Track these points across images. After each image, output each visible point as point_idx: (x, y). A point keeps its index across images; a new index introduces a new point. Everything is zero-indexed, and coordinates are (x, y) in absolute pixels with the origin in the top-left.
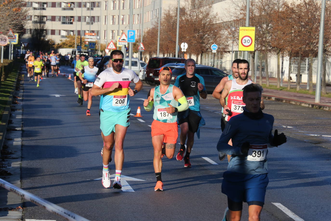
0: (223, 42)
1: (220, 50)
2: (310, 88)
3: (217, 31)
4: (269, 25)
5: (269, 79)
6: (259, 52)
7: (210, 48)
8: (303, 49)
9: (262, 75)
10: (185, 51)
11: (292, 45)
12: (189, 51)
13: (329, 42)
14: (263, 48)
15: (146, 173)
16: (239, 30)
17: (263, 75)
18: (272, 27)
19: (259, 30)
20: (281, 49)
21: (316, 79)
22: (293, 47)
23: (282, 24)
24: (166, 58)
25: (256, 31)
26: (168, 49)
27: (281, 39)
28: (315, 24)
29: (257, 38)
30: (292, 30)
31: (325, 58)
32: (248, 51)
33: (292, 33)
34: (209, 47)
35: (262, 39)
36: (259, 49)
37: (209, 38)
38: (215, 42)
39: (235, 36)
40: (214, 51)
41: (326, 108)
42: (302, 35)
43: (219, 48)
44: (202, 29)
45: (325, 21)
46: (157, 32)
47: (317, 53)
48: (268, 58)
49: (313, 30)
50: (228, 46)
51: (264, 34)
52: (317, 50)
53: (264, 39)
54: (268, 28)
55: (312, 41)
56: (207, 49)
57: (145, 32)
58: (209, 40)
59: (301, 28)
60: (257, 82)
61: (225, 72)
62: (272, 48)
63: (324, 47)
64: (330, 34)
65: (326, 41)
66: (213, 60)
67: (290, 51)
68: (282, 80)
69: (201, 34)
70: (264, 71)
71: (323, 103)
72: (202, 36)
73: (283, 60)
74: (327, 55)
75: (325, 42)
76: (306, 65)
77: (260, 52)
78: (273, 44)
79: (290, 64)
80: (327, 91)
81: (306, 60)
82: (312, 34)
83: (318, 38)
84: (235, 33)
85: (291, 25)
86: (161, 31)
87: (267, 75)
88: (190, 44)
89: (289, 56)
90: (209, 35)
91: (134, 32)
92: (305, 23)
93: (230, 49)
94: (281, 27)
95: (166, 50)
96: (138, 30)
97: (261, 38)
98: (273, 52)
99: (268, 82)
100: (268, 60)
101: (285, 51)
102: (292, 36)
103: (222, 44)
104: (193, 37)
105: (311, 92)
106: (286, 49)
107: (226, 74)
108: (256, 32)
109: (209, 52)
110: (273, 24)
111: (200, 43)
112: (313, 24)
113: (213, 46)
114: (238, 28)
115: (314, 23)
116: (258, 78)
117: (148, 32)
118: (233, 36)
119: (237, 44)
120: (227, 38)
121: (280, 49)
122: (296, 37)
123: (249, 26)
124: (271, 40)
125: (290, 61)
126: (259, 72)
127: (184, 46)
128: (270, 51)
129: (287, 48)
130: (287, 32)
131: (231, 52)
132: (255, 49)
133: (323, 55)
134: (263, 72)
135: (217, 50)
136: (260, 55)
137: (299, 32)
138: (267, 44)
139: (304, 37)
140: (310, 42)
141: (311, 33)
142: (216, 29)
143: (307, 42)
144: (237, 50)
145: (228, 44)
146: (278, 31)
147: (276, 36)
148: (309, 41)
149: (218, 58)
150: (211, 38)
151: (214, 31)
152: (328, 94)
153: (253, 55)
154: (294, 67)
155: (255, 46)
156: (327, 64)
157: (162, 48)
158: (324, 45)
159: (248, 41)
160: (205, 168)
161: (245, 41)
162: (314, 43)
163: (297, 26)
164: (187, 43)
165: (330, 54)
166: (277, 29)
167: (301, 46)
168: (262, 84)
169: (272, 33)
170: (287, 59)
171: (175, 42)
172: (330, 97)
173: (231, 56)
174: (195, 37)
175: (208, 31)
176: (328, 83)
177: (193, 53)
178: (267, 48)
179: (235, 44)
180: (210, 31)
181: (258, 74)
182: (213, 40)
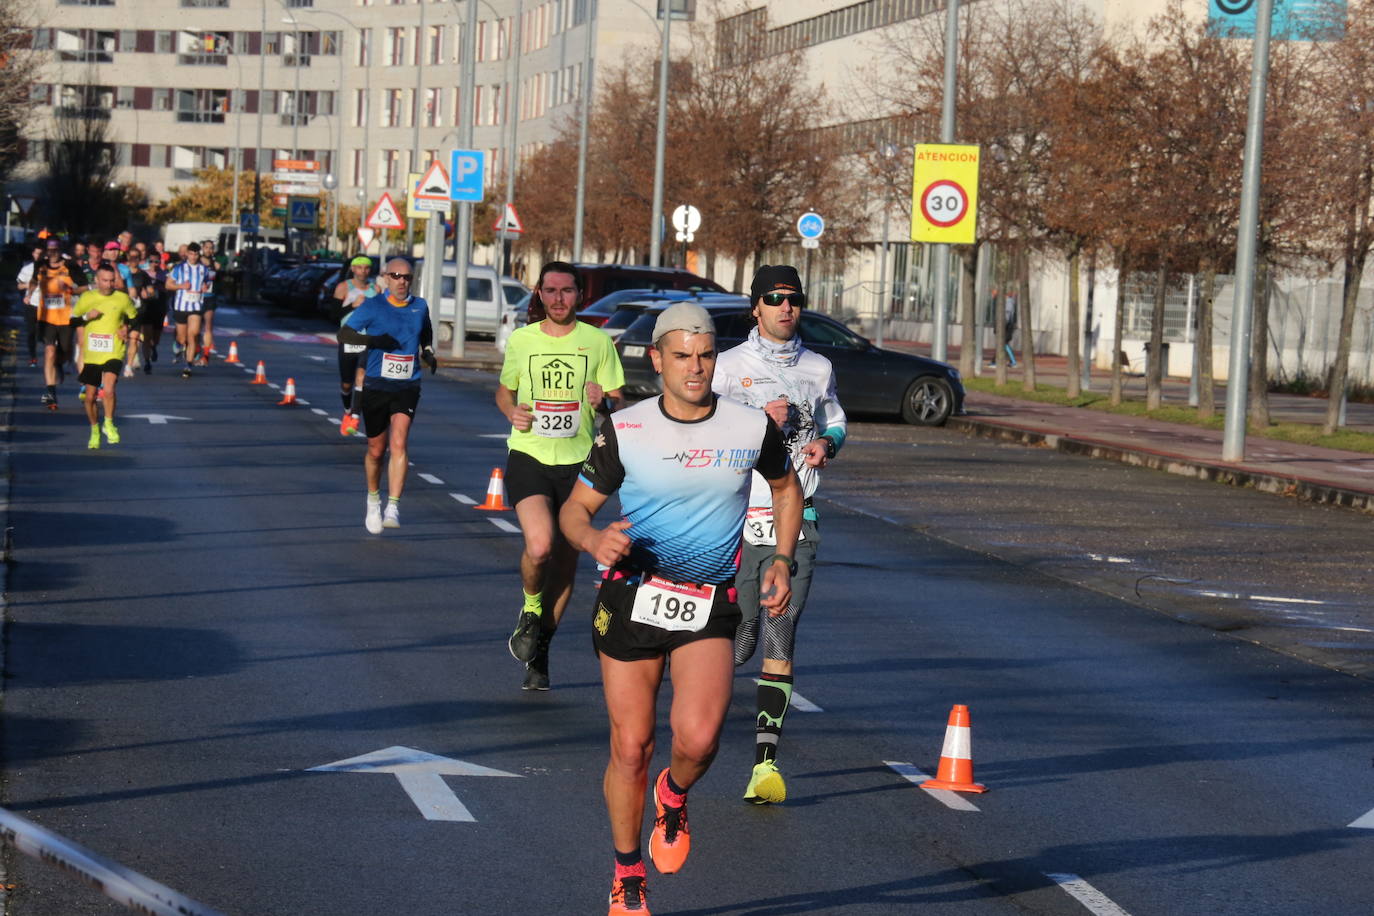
0: (847, 205)
1: (834, 238)
2: (1203, 398)
3: (824, 159)
4: (1038, 138)
5: (1033, 362)
6: (996, 246)
7: (792, 228)
8: (1173, 239)
10: (690, 238)
11: (1129, 223)
12: (708, 241)
13: (1282, 211)
14: (1013, 234)
15: (522, 746)
16: (913, 156)
18: (1049, 148)
19: (993, 158)
20: (1084, 238)
21: (1226, 363)
22: (1133, 230)
23: (1092, 136)
24: (609, 268)
25: (985, 160)
26: (621, 229)
27: (1086, 196)
28: (1226, 135)
29: (988, 191)
30: (1129, 160)
31: (1265, 276)
32: (949, 244)
33: (1131, 172)
34: (787, 223)
35: (1008, 194)
36: (993, 237)
37: (788, 187)
38: (816, 203)
39: (895, 181)
41: (1268, 481)
42: (1172, 183)
43: (829, 230)
44: (761, 148)
45: (1265, 125)
46: (576, 158)
47: (1234, 255)
48: (1031, 272)
49: (1218, 161)
50: (868, 220)
51: (1015, 173)
52: (1234, 243)
53: (1016, 196)
54: (1034, 151)
55: (1212, 205)
56: (782, 234)
57: (522, 161)
58: (791, 198)
59: (1169, 153)
60: (984, 371)
61: (853, 328)
62: (1046, 231)
63: (1261, 232)
64: (1284, 177)
65: (1271, 206)
67: (1123, 248)
68: (1090, 363)
69: (755, 171)
71: (1257, 461)
72: (761, 180)
73: (1092, 283)
74: (1274, 263)
75: (1266, 213)
76: (1185, 303)
77: (1000, 249)
79: (1122, 300)
80: (1273, 413)
81: (1186, 282)
82: (1211, 179)
83: (1238, 196)
84: (895, 169)
85: (1128, 138)
86: (589, 155)
87: (1027, 347)
88: (710, 211)
89: (1116, 267)
90: (787, 176)
91: (479, 158)
92: (1183, 131)
93: (876, 233)
94: (1084, 147)
95: (611, 236)
96: (494, 150)
97: (1002, 193)
98: (1050, 251)
99: (1030, 373)
100: (1032, 284)
101: (1101, 246)
102: (1130, 185)
103: (841, 211)
104: (724, 183)
105: (1206, 415)
106: (1106, 238)
107: (856, 336)
108: (982, 166)
109: (788, 243)
110: (1054, 135)
111: (752, 208)
112: (1219, 134)
113: (804, 222)
114: (910, 150)
115: (1219, 132)
117: (538, 161)
118: (890, 181)
119: (902, 213)
120: (863, 188)
121: (1079, 235)
122: (1146, 188)
123: (956, 139)
124: (1046, 201)
125: (1122, 289)
126: (992, 331)
127: (687, 221)
128: (1039, 243)
129: (1108, 232)
130: (1110, 168)
131: (878, 247)
132: (979, 236)
133: (1257, 264)
135: (824, 237)
136: (999, 259)
137: (1158, 168)
138: (1029, 217)
139: (1179, 188)
140: (1205, 209)
141: (1207, 174)
142: (818, 153)
143: (1192, 209)
144: (906, 239)
145: (866, 214)
146: (1073, 161)
147: (1063, 185)
148: (1199, 205)
149: (826, 272)
150: (799, 186)
151: (810, 161)
152: (1275, 424)
153: (969, 259)
154: (1137, 311)
155: (978, 223)
156: (1272, 300)
157: (595, 227)
158: (1261, 223)
159: (952, 204)
161: (939, 203)
162: (1221, 214)
163: (1150, 142)
164: (699, 206)
165: (1284, 259)
166: (1069, 155)
167: (1169, 225)
168: (1007, 382)
169: (1050, 170)
170: (1108, 278)
171: (649, 203)
172: (1284, 437)
173: (879, 262)
174: (732, 182)
175: (786, 160)
176: (1276, 378)
177: (723, 247)
178: (1029, 234)
179: (897, 213)
180: (795, 160)
181: (988, 337)
182: (806, 196)
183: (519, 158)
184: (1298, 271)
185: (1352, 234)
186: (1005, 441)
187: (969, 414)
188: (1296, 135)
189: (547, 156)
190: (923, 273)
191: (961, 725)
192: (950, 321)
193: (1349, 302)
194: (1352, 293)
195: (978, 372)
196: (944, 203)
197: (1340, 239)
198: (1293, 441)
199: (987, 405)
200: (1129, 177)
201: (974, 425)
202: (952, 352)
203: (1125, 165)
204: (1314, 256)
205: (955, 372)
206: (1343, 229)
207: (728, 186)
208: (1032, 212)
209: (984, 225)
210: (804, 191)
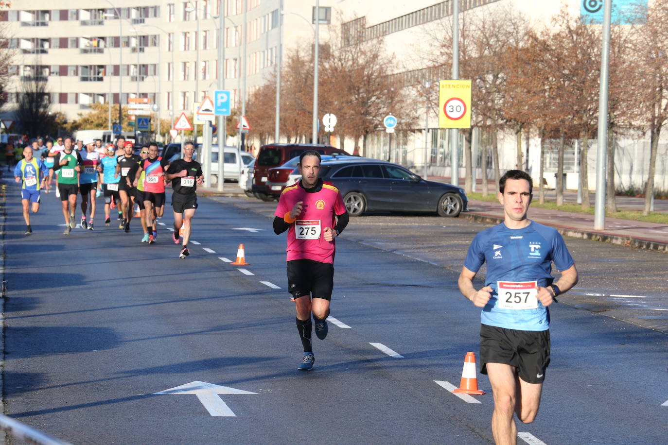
0: (407, 111)
1: (402, 127)
2: (584, 199)
3: (396, 89)
4: (500, 76)
6: (481, 129)
7: (381, 123)
8: (567, 123)
9: (487, 176)
10: (332, 130)
11: (545, 115)
12: (341, 131)
13: (619, 107)
14: (489, 122)
15: (257, 378)
16: (439, 86)
17: (490, 177)
18: (505, 80)
19: (478, 86)
20: (523, 124)
21: (595, 182)
22: (547, 119)
23: (525, 74)
24: (293, 146)
25: (474, 87)
26: (298, 127)
27: (523, 103)
28: (591, 71)
29: (476, 102)
30: (544, 85)
31: (612, 139)
32: (458, 129)
33: (545, 91)
34: (379, 121)
35: (486, 103)
36: (479, 125)
37: (378, 103)
38: (392, 110)
39: (431, 99)
41: (617, 239)
42: (566, 95)
43: (399, 123)
44: (365, 85)
45: (609, 66)
46: (275, 92)
47: (597, 129)
48: (498, 141)
49: (587, 84)
50: (418, 118)
51: (489, 93)
52: (597, 123)
53: (490, 104)
54: (498, 82)
55: (585, 105)
56: (376, 126)
57: (249, 95)
58: (380, 109)
59: (563, 81)
60: (477, 190)
61: (412, 171)
62: (505, 121)
63: (610, 118)
64: (620, 91)
65: (614, 105)
66: (387, 148)
67: (543, 128)
69: (363, 96)
70: (491, 168)
71: (611, 229)
72: (366, 100)
73: (528, 145)
74: (616, 133)
75: (611, 108)
76: (574, 154)
77: (483, 130)
78: (507, 113)
79: (543, 153)
80: (618, 206)
81: (574, 143)
82: (584, 93)
83: (597, 101)
84: (430, 93)
85: (544, 74)
86: (281, 91)
87: (497, 176)
88: (341, 116)
89: (539, 137)
90: (378, 98)
91: (228, 94)
92: (570, 70)
93: (422, 124)
94: (522, 80)
95: (293, 130)
96: (235, 90)
97: (483, 103)
98: (507, 130)
100: (499, 146)
101: (532, 127)
102: (545, 97)
103: (405, 114)
104: (347, 103)
105: (586, 208)
106: (534, 123)
107: (414, 175)
108: (472, 90)
109: (379, 131)
110: (507, 74)
111: (362, 114)
112: (587, 71)
113: (387, 120)
114: (437, 83)
115: (588, 70)
116: (479, 182)
117: (256, 95)
118: (428, 99)
119: (434, 114)
120: (415, 102)
121: (521, 122)
122: (553, 98)
123: (460, 77)
124: (504, 106)
125: (543, 148)
126: (480, 170)
127: (330, 121)
128: (502, 127)
129: (535, 120)
130: (535, 89)
131: (423, 131)
132: (472, 124)
133: (608, 133)
134: (488, 170)
135: (397, 127)
136: (482, 135)
137: (558, 88)
138: (497, 114)
139: (569, 98)
140: (582, 107)
141: (582, 90)
142: (393, 86)
143: (576, 108)
144: (437, 127)
145: (417, 115)
146: (517, 86)
147: (512, 98)
148: (579, 106)
149: (398, 144)
150: (384, 103)
151: (389, 90)
152: (620, 211)
153: (467, 135)
154: (550, 158)
155: (472, 118)
156: (616, 151)
157: (285, 126)
158: (609, 113)
159: (458, 109)
160: (377, 364)
161: (452, 109)
162: (590, 110)
163: (554, 76)
164: (336, 114)
165: (621, 131)
166: (515, 83)
167: (564, 116)
168: (488, 195)
169: (506, 91)
170: (536, 142)
171: (311, 113)
172: (624, 217)
173: (424, 138)
174: (351, 101)
175: (377, 90)
176: (619, 189)
177: (348, 133)
178: (496, 123)
179: (432, 114)
180: (382, 90)
181: (478, 173)
182: (387, 107)
183: (247, 94)
184: (628, 136)
185: (654, 118)
186: (488, 223)
187: (471, 211)
188: (625, 71)
189: (260, 92)
190: (446, 143)
191: (472, 362)
192: (459, 166)
193: (654, 151)
194: (654, 146)
195: (474, 190)
196: (455, 109)
197: (648, 120)
198: (628, 219)
199: (479, 206)
200: (544, 93)
201: (473, 216)
202: (461, 181)
203: (542, 87)
204: (636, 129)
205: (463, 190)
206: (649, 115)
207: (350, 104)
208: (498, 112)
209: (474, 119)
210: (386, 105)
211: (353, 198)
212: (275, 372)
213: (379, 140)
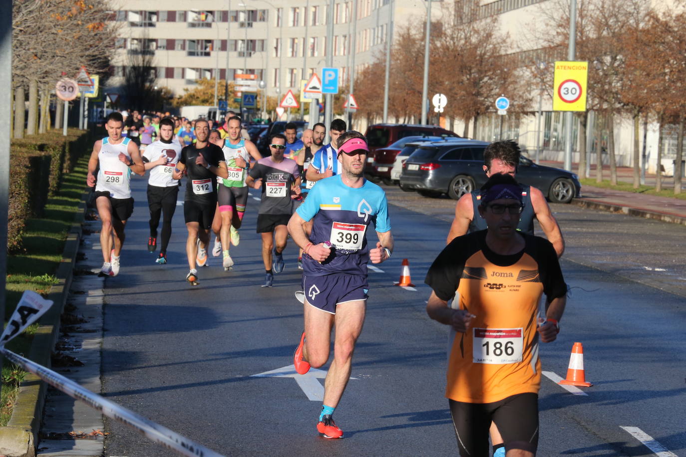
0: (521, 93)
1: (514, 109)
3: (509, 70)
4: (618, 58)
5: (616, 171)
6: (596, 113)
7: (493, 105)
9: (602, 163)
10: (442, 111)
11: (665, 99)
12: (450, 112)
14: (605, 106)
15: (357, 364)
16: (554, 67)
17: (605, 162)
18: (623, 63)
19: (595, 68)
20: (641, 108)
22: (667, 103)
23: (645, 56)
24: (401, 126)
25: (591, 69)
26: (407, 106)
27: (642, 86)
29: (592, 84)
30: (664, 68)
32: (572, 112)
33: (665, 74)
34: (491, 102)
35: (603, 86)
36: (595, 108)
37: (491, 84)
38: (505, 92)
39: (545, 80)
40: (502, 112)
43: (512, 105)
44: (477, 65)
46: (384, 71)
48: (614, 125)
50: (531, 100)
51: (606, 75)
53: (607, 87)
54: (616, 64)
56: (488, 108)
57: (358, 73)
58: (492, 89)
60: (591, 175)
62: (622, 104)
66: (498, 130)
67: (662, 113)
68: (645, 171)
69: (474, 76)
70: (606, 154)
72: (477, 81)
73: (646, 130)
77: (599, 114)
78: (624, 97)
79: (661, 139)
84: (545, 74)
85: (664, 56)
86: (391, 69)
87: (612, 162)
89: (658, 122)
90: (491, 79)
91: (336, 71)
93: (535, 107)
94: (641, 62)
95: (402, 110)
96: (344, 68)
97: (599, 85)
98: (624, 114)
99: (614, 176)
100: (615, 131)
101: (651, 112)
102: (664, 80)
103: (518, 96)
104: (459, 83)
106: (653, 108)
107: (525, 158)
108: (589, 72)
109: (491, 112)
110: (626, 56)
111: (473, 95)
113: (499, 101)
114: (552, 64)
116: (593, 167)
117: (365, 73)
118: (542, 80)
119: (549, 96)
120: (529, 84)
121: (639, 106)
122: (673, 82)
123: (576, 58)
124: (622, 89)
125: (661, 133)
126: (595, 155)
127: (440, 102)
128: (619, 111)
129: (654, 105)
130: (655, 72)
131: (537, 114)
132: (588, 108)
134: (604, 156)
135: (509, 109)
136: (598, 119)
137: (679, 71)
138: (614, 97)
142: (506, 67)
144: (551, 110)
145: (530, 97)
146: (636, 69)
147: (631, 81)
149: (510, 127)
150: (496, 84)
151: (502, 71)
153: (583, 119)
154: (669, 144)
155: (587, 101)
157: (394, 105)
159: (574, 91)
161: (567, 91)
163: (675, 58)
164: (446, 94)
166: (633, 66)
168: (603, 181)
169: (624, 73)
170: (654, 128)
171: (421, 93)
173: (537, 122)
174: (462, 82)
175: (489, 70)
177: (458, 115)
178: (613, 106)
179: (545, 97)
180: (494, 70)
181: (593, 158)
182: (500, 88)
183: (356, 72)
186: (601, 210)
187: (583, 197)
189: (370, 70)
190: (559, 126)
191: (578, 353)
192: (573, 150)
195: (587, 176)
196: (570, 91)
199: (593, 193)
200: (665, 76)
201: (585, 202)
202: (574, 166)
203: (662, 70)
205: (576, 176)
207: (461, 84)
208: (615, 95)
209: (590, 102)
210: (499, 86)
211: (461, 182)
212: (376, 358)
213: (490, 123)
